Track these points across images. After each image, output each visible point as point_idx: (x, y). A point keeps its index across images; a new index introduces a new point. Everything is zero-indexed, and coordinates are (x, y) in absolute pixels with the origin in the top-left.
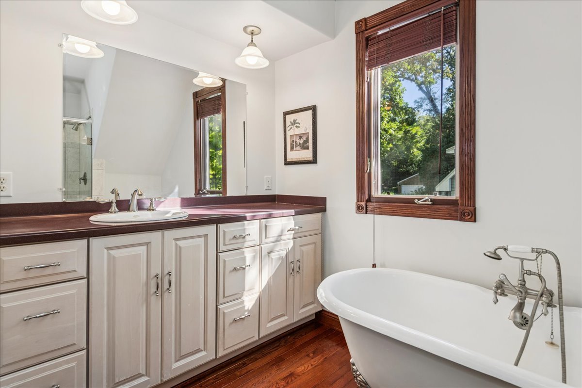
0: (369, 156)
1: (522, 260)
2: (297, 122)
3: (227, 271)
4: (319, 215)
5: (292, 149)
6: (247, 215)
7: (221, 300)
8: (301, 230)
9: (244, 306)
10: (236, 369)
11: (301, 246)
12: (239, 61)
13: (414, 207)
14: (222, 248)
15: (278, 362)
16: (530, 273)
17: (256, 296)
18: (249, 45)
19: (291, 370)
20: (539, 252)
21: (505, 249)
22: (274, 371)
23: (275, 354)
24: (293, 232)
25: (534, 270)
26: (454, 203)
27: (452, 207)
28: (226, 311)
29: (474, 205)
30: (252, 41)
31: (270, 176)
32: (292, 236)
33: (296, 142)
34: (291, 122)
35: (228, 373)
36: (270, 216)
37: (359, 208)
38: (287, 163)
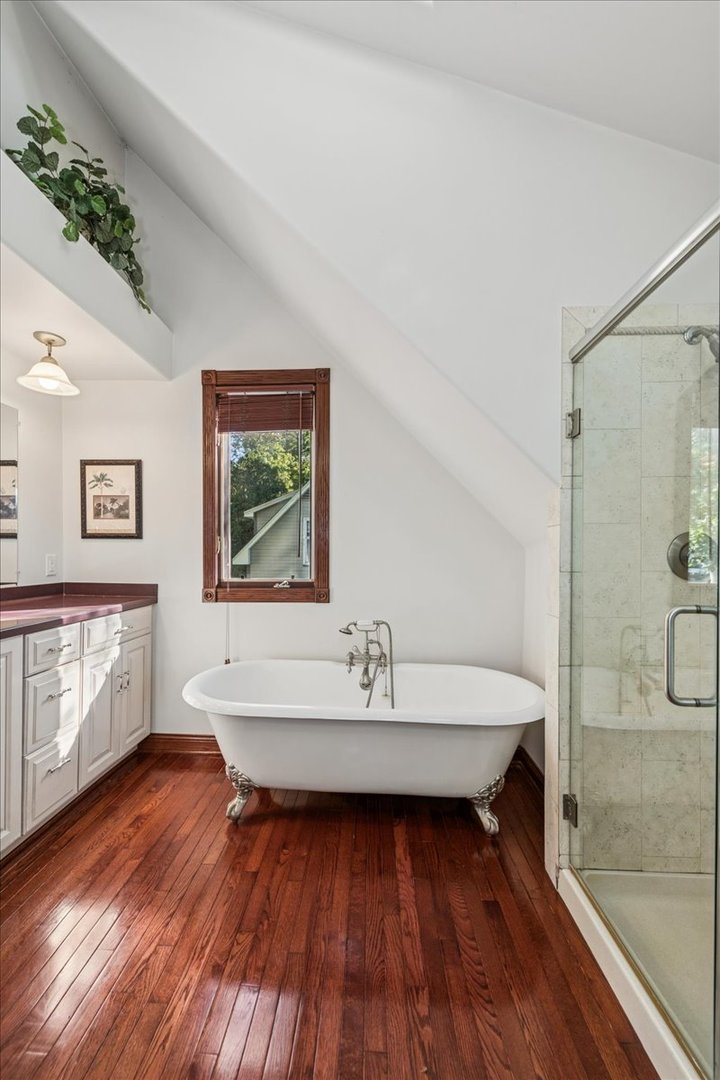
0: (219, 535)
1: (367, 632)
2: (107, 477)
3: (39, 703)
4: (149, 608)
5: (97, 515)
6: (63, 617)
7: (30, 745)
8: (130, 630)
9: (58, 752)
10: (49, 844)
11: (129, 652)
12: (22, 381)
13: (273, 592)
14: (32, 669)
15: (110, 811)
16: (372, 642)
17: (76, 731)
18: (43, 360)
19: (137, 813)
20: (378, 624)
21: (355, 625)
22: (110, 822)
23: (101, 807)
24: (120, 635)
25: (375, 639)
26: (310, 585)
27: (309, 590)
28: (36, 763)
29: (328, 587)
30: (50, 354)
31: (54, 555)
32: (118, 641)
33: (104, 506)
34: (95, 477)
35: (37, 853)
36: (93, 615)
37: (207, 597)
38: (85, 535)
